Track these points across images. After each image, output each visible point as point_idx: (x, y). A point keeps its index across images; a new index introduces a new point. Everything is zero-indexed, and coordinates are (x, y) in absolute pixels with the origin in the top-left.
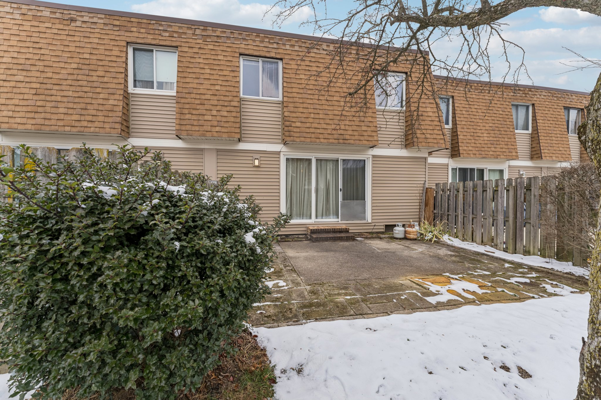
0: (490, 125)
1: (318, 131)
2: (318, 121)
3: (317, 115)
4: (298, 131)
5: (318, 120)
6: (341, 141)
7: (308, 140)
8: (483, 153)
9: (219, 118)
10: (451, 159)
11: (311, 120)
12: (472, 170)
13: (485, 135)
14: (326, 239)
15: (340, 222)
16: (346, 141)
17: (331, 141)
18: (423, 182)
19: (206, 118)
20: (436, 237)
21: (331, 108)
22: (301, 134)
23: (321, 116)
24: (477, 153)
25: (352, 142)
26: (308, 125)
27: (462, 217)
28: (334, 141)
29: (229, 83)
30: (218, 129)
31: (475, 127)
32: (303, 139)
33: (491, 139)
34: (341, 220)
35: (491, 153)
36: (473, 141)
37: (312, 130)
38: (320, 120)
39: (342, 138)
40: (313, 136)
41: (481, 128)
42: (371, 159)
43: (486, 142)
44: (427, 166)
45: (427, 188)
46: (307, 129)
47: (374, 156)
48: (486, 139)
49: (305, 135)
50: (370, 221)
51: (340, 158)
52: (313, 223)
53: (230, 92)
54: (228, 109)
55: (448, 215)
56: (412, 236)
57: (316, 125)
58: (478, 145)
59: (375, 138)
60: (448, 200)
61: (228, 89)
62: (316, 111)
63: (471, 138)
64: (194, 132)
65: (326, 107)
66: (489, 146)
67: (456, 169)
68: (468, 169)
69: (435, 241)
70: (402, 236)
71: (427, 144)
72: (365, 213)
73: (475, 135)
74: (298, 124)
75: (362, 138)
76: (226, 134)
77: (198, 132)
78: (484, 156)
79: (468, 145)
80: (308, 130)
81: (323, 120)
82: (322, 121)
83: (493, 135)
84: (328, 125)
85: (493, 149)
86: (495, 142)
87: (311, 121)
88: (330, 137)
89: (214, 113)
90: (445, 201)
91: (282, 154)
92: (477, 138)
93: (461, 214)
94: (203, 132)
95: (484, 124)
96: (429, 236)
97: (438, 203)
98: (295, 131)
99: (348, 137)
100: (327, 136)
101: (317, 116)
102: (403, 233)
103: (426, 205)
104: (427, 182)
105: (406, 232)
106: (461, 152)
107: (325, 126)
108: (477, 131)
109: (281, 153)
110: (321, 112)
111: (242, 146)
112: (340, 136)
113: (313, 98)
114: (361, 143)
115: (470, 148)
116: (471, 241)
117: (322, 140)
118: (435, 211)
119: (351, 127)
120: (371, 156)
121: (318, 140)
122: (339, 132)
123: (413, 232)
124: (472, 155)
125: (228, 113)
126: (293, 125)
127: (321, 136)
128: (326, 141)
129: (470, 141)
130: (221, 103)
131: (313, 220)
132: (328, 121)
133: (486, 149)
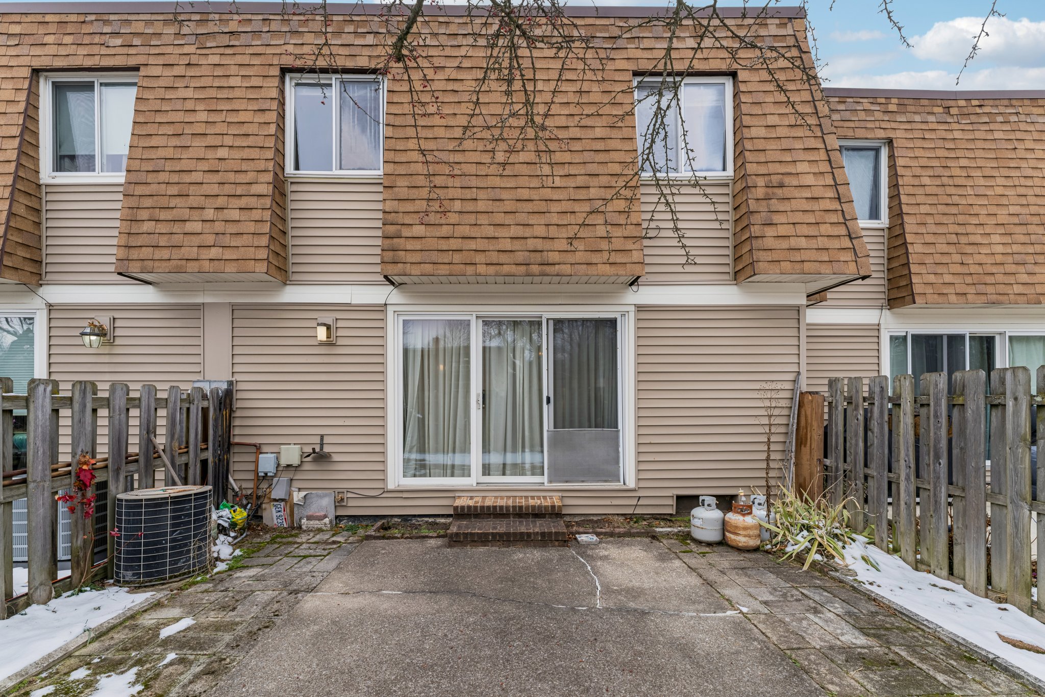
0: (1013, 210)
1: (472, 245)
2: (472, 219)
3: (471, 203)
4: (419, 247)
5: (473, 216)
6: (535, 269)
7: (444, 269)
8: (990, 289)
9: (219, 227)
10: (886, 312)
11: (453, 218)
12: (955, 340)
13: (996, 239)
14: (483, 539)
15: (547, 485)
16: (548, 269)
17: (506, 269)
18: (791, 377)
19: (189, 227)
20: (821, 549)
21: (511, 183)
22: (426, 256)
23: (481, 206)
24: (971, 290)
25: (567, 269)
26: (445, 231)
27: (912, 488)
28: (513, 269)
29: (250, 141)
30: (214, 253)
31: (961, 219)
32: (428, 268)
33: (1015, 248)
34: (550, 481)
35: (1017, 289)
36: (957, 258)
37: (454, 244)
38: (479, 216)
39: (539, 260)
40: (457, 258)
41: (983, 219)
42: (632, 315)
43: (999, 258)
44: (803, 333)
45: (801, 393)
46: (442, 241)
47: (640, 308)
48: (1000, 249)
49: (434, 257)
50: (631, 483)
51: (546, 316)
52: (475, 486)
53: (250, 163)
54: (243, 202)
55: (866, 477)
56: (741, 540)
57: (466, 231)
58: (974, 269)
59: (636, 256)
60: (866, 429)
61: (246, 154)
62: (468, 194)
63: (952, 249)
64: (157, 264)
65: (497, 181)
66: (1012, 268)
67: (905, 338)
68: (941, 336)
69: (814, 564)
70: (712, 535)
71: (798, 266)
72: (618, 462)
73: (963, 240)
74: (419, 230)
75: (595, 258)
76: (234, 264)
77: (164, 264)
78: (994, 298)
79: (939, 269)
80: (444, 245)
81: (485, 216)
82: (483, 219)
83: (1023, 239)
84: (499, 229)
85: (1025, 278)
86: (1030, 259)
87: (452, 221)
88: (504, 258)
89: (209, 214)
90: (856, 435)
91: (390, 309)
92: (969, 249)
93: (908, 479)
94: (180, 263)
95: (993, 210)
96: (798, 543)
97: (836, 440)
98: (409, 247)
99: (554, 257)
100: (494, 257)
101: (470, 206)
102: (718, 527)
103: (801, 442)
104: (804, 374)
105: (724, 526)
106: (917, 289)
107: (490, 231)
108: (970, 229)
109: (389, 307)
110: (482, 195)
111: (292, 294)
112: (533, 254)
113: (462, 160)
114: (592, 270)
115: (948, 278)
116: (945, 572)
117: (482, 269)
118: (828, 462)
119: (564, 230)
120: (633, 308)
121: (470, 270)
122: (531, 244)
123: (745, 528)
124: (953, 298)
125: (243, 212)
126: (406, 232)
127: (479, 258)
128: (492, 270)
129: (945, 259)
130: (228, 189)
131: (475, 478)
132: (499, 218)
133: (1000, 278)
